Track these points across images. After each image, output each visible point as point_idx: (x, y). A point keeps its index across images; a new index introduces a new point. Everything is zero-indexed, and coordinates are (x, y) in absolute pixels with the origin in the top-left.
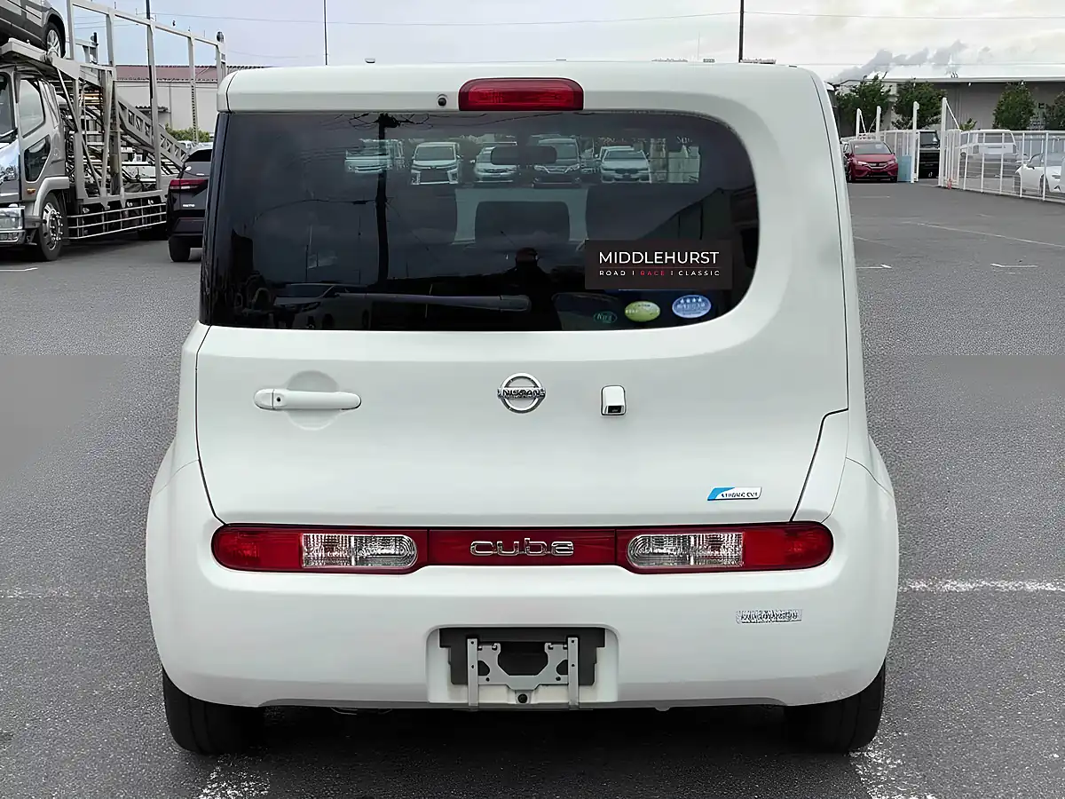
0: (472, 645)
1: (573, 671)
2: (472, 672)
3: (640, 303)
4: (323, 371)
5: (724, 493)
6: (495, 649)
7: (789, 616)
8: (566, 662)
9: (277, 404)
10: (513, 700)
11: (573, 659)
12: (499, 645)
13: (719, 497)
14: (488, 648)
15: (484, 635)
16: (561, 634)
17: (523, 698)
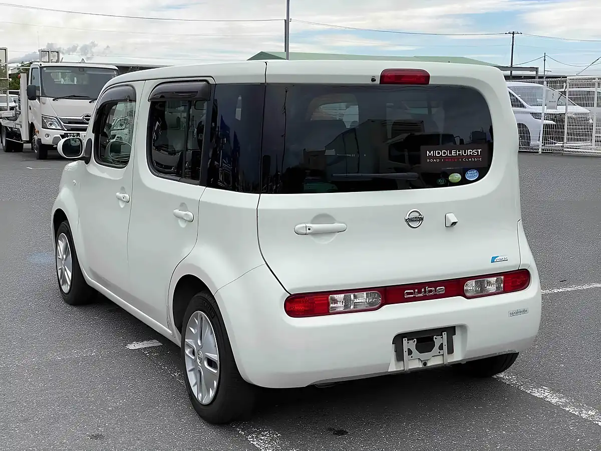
0: (405, 341)
1: (445, 348)
2: (406, 354)
3: (455, 174)
4: (328, 213)
5: (497, 259)
6: (414, 342)
7: (525, 311)
8: (442, 344)
9: (308, 231)
10: (420, 365)
11: (445, 343)
12: (416, 340)
13: (495, 261)
14: (411, 342)
15: (409, 335)
16: (439, 331)
17: (425, 364)
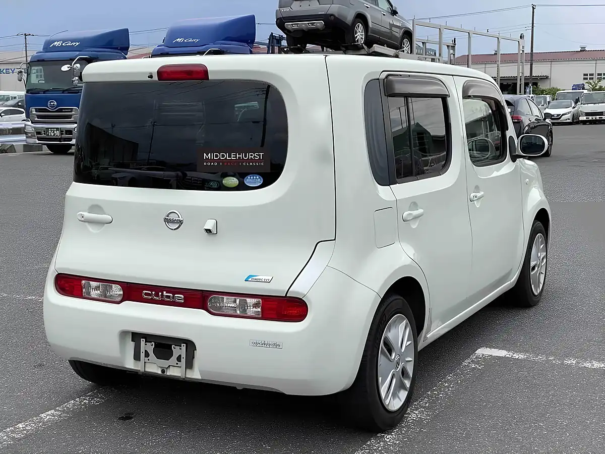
0: (143, 341)
1: (183, 360)
2: (142, 355)
4: (99, 204)
5: (253, 278)
6: (152, 345)
7: (276, 345)
8: (180, 356)
9: (82, 219)
10: (160, 372)
11: (184, 356)
12: (154, 343)
13: (250, 280)
14: (149, 344)
15: (148, 337)
16: (179, 341)
17: (163, 371)
